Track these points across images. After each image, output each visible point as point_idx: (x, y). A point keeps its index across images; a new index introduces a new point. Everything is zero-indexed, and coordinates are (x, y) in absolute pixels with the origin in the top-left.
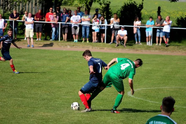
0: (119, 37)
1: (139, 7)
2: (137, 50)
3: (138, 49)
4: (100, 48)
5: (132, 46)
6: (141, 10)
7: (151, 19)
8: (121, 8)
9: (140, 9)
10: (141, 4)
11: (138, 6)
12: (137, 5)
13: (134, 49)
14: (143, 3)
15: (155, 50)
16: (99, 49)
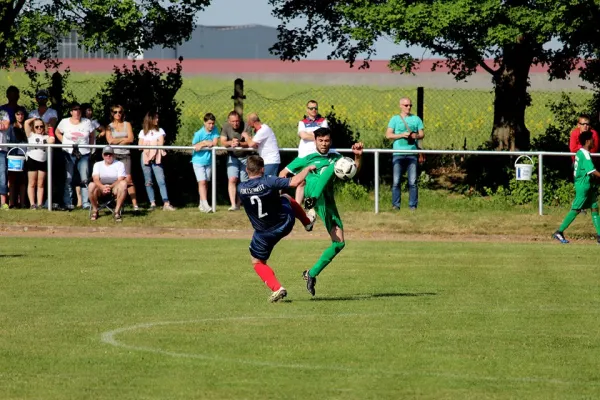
0: (96, 187)
1: (169, 82)
2: (163, 230)
3: (165, 224)
4: (30, 228)
5: (144, 218)
6: (174, 92)
7: (210, 121)
8: (105, 88)
9: (171, 87)
10: (175, 72)
11: (164, 77)
12: (161, 74)
13: (152, 225)
14: (179, 69)
15: (227, 228)
16: (26, 229)
